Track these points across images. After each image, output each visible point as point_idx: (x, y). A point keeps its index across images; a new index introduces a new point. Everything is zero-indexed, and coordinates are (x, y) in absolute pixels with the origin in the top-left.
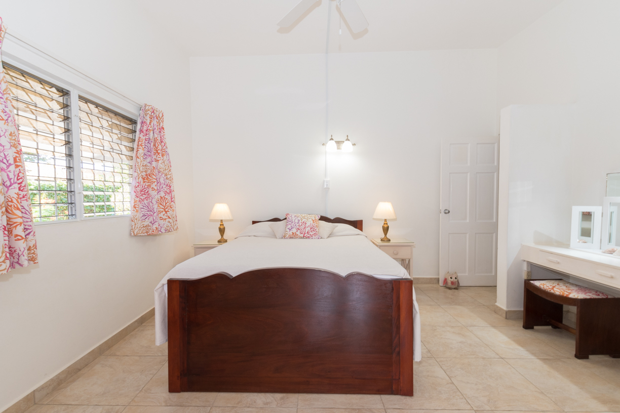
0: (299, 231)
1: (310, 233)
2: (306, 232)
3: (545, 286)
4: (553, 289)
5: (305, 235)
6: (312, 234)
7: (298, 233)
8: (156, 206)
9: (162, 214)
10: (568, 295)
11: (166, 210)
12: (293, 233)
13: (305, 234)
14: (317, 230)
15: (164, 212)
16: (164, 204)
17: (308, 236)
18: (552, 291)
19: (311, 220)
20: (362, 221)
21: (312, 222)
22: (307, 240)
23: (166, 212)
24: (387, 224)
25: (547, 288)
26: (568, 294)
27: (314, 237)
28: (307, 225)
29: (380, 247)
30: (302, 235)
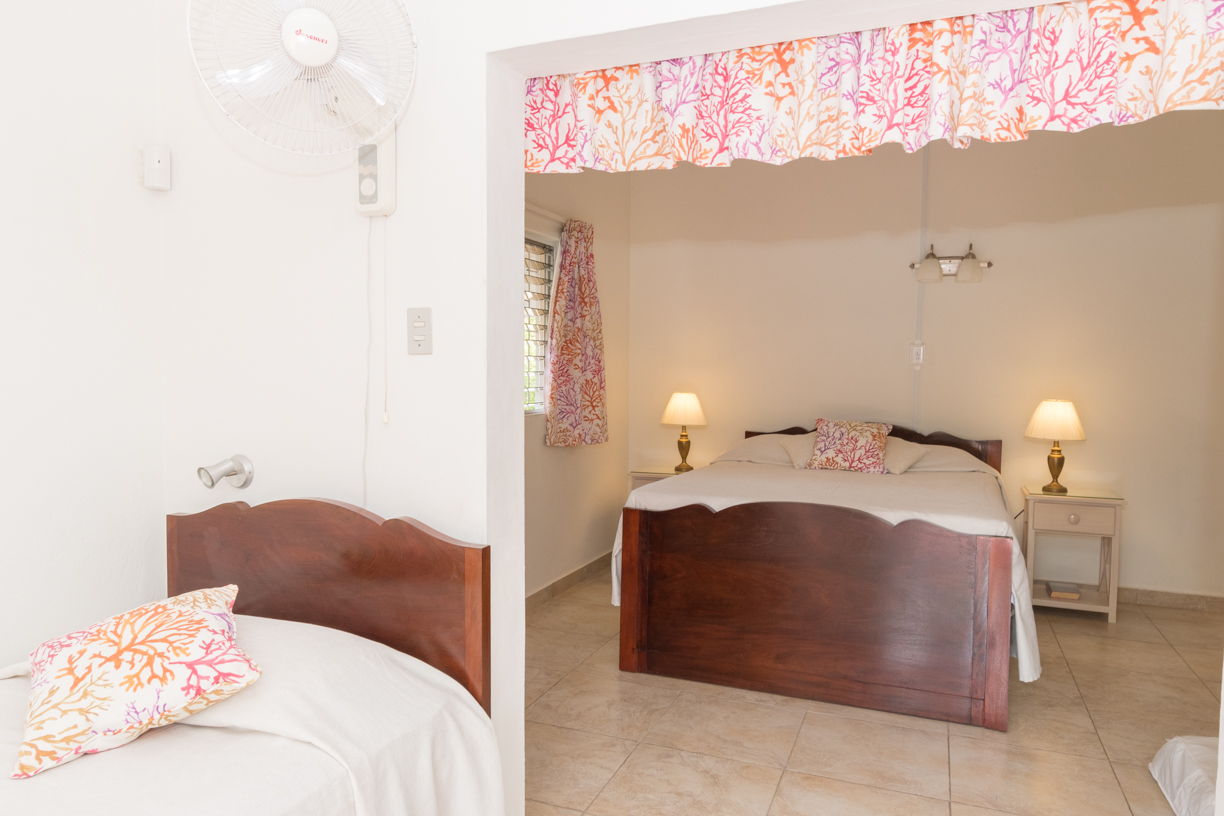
0: (841, 455)
5: (854, 464)
7: (839, 459)
8: (579, 397)
9: (587, 410)
11: (594, 404)
12: (828, 459)
15: (590, 408)
16: (592, 393)
22: (858, 474)
23: (594, 407)
30: (847, 464)
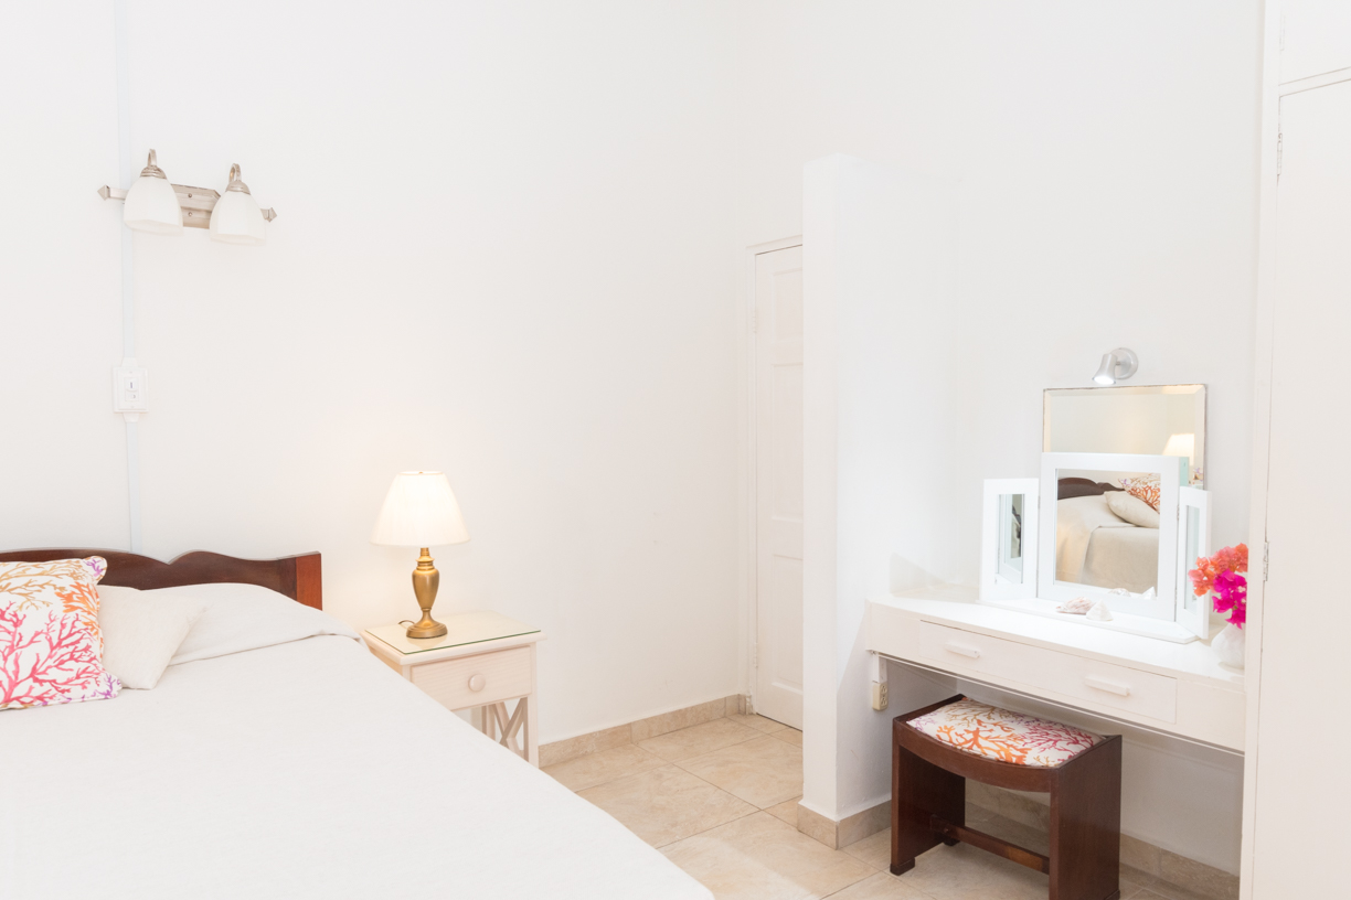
1: (54, 674)
2: (25, 671)
3: (952, 733)
4: (975, 741)
6: (60, 676)
10: (1020, 758)
13: (14, 684)
14: (96, 650)
17: (38, 690)
18: (976, 750)
19: (49, 594)
20: (315, 559)
21: (58, 606)
24: (430, 563)
25: (961, 740)
26: (1019, 754)
27: (76, 692)
28: (26, 631)
29: (410, 670)
